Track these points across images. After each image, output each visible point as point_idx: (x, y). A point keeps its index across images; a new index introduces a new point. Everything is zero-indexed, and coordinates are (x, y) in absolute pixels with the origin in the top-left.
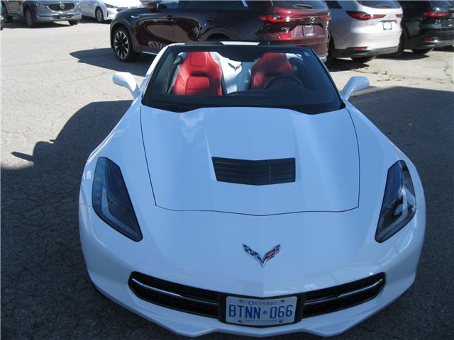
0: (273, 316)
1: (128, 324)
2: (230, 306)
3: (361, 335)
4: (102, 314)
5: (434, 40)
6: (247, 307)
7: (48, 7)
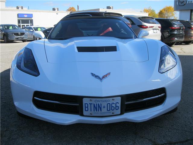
0: (109, 109)
1: (34, 129)
2: (85, 104)
3: (157, 129)
4: (21, 126)
5: (175, 38)
6: (94, 104)
7: (13, 34)
